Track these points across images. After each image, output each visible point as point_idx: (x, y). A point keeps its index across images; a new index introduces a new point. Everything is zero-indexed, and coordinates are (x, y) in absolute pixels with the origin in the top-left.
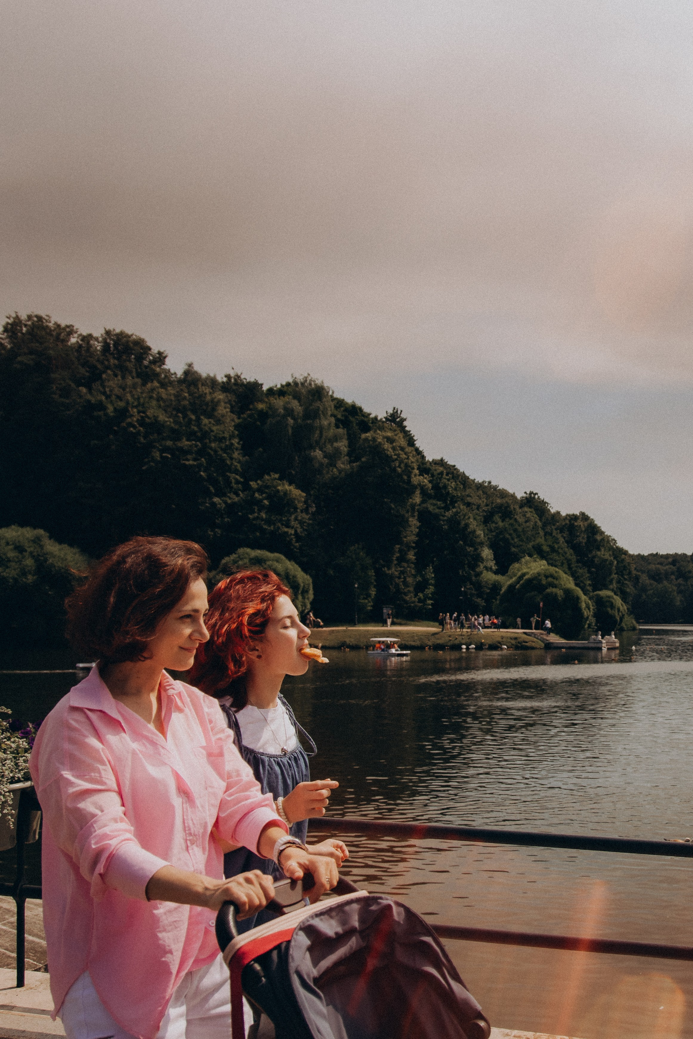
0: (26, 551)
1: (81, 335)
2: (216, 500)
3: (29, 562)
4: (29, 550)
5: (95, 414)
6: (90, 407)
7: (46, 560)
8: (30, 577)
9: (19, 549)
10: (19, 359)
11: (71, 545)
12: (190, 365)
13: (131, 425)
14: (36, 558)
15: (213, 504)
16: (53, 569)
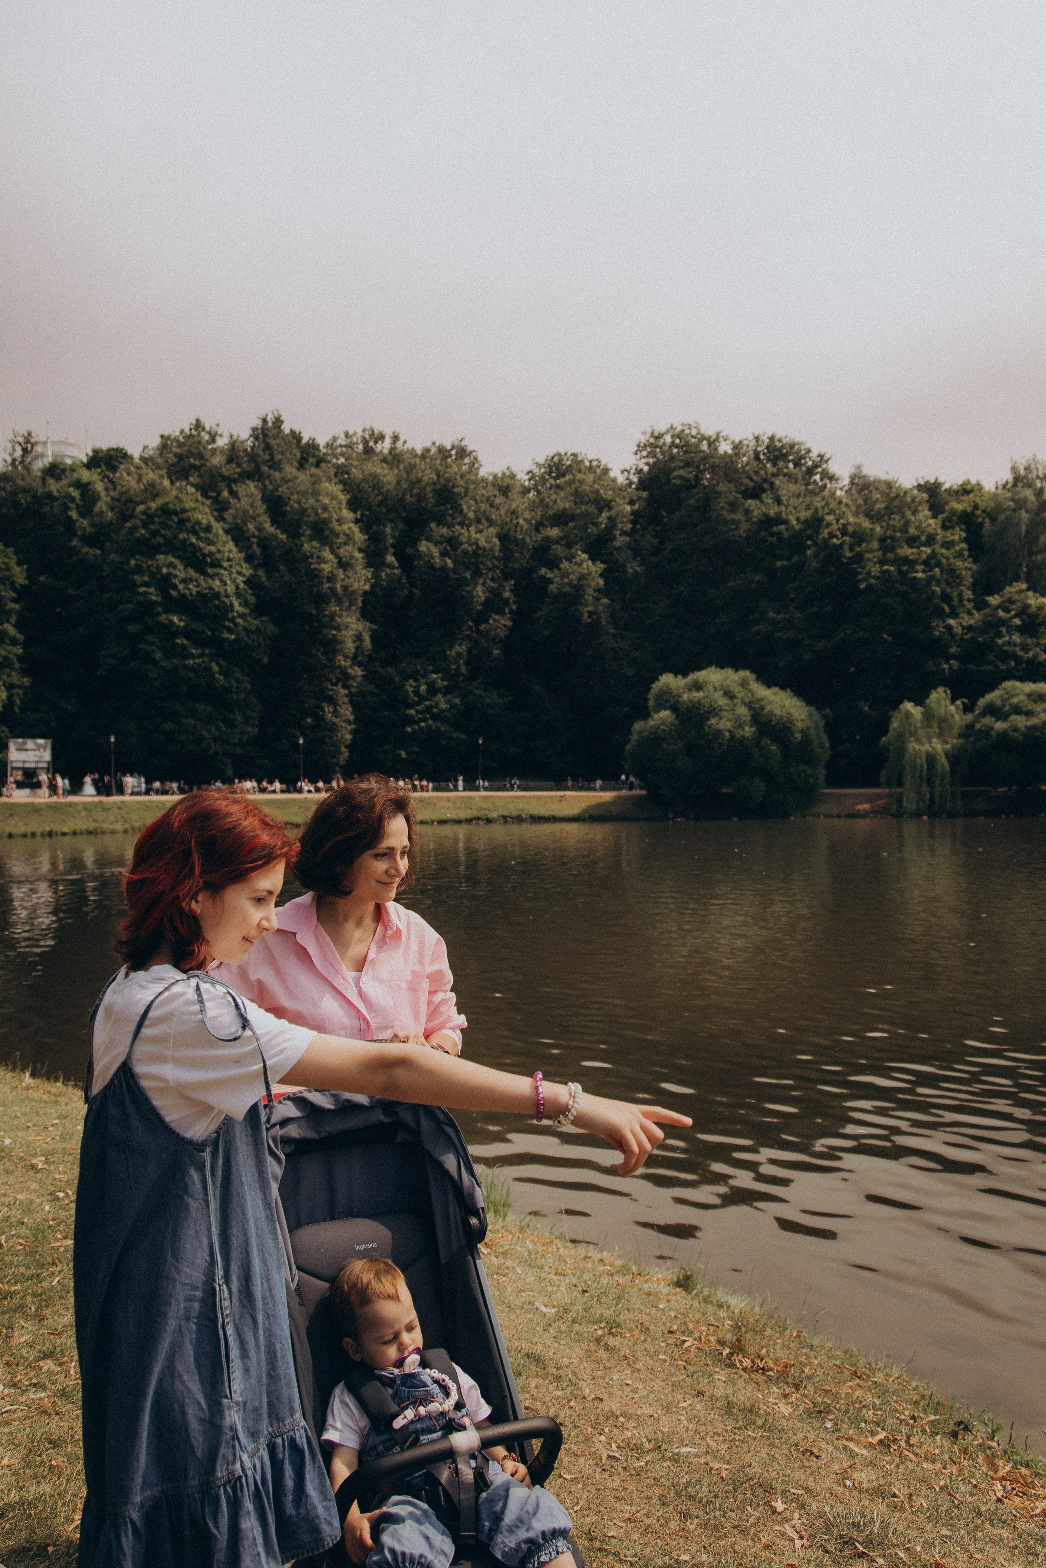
0: (736, 697)
1: (733, 442)
2: (952, 622)
3: (743, 711)
4: (738, 695)
5: (775, 529)
6: (768, 522)
7: (762, 708)
8: (747, 729)
9: (728, 694)
10: (676, 473)
11: (783, 687)
12: (859, 467)
13: (832, 535)
14: (749, 705)
15: (949, 628)
16: (773, 719)
